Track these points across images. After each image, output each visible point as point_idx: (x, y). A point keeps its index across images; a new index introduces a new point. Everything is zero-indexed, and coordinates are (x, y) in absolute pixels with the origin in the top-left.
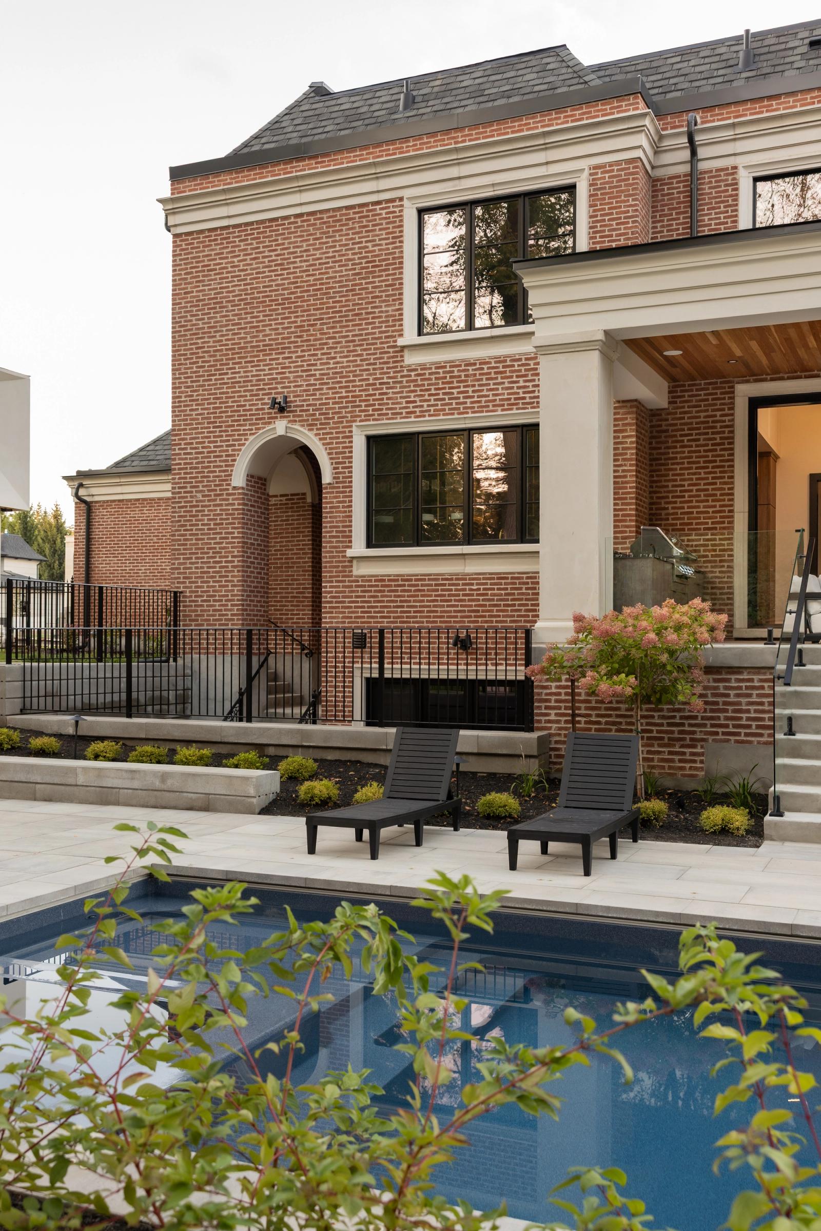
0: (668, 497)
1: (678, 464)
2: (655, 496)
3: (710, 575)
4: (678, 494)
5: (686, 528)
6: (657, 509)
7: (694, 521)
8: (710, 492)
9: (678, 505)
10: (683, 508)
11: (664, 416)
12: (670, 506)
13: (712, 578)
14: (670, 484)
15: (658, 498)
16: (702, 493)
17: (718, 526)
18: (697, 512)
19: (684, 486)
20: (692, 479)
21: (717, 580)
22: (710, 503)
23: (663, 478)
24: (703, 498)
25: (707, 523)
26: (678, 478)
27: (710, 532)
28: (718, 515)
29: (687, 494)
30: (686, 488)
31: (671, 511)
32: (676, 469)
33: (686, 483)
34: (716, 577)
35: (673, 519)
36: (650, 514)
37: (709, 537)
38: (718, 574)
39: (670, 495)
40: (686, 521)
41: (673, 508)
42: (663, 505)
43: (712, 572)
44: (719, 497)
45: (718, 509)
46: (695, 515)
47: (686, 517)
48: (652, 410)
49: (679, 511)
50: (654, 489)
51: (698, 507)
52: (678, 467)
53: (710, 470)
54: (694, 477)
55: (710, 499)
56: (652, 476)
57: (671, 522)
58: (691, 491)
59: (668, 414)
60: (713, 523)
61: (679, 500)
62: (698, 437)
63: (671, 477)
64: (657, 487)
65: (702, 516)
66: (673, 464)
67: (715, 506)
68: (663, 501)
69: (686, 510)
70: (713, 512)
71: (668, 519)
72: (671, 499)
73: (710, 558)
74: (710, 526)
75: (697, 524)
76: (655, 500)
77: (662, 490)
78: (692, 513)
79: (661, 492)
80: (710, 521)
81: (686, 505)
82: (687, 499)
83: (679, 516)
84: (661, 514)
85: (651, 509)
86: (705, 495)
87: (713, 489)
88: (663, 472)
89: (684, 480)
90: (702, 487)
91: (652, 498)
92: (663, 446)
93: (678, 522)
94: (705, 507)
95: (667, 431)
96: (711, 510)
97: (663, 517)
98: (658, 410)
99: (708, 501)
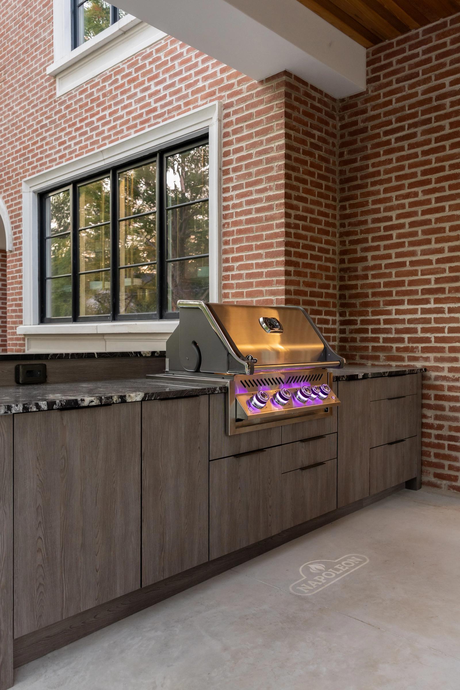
0: (366, 240)
1: (381, 182)
2: (347, 239)
3: (433, 374)
4: (382, 233)
5: (394, 290)
6: (351, 261)
7: (407, 279)
8: (433, 226)
9: (382, 252)
10: (389, 256)
11: (360, 106)
12: (370, 255)
13: (437, 378)
14: (370, 218)
15: (352, 242)
16: (419, 229)
17: (447, 286)
18: (412, 263)
19: (390, 219)
20: (403, 206)
21: (446, 384)
22: (434, 246)
23: (360, 210)
24: (420, 237)
25: (428, 282)
26: (382, 206)
27: (432, 297)
28: (447, 266)
29: (394, 233)
30: (395, 222)
31: (371, 263)
32: (378, 192)
33: (393, 214)
34: (445, 378)
35: (374, 277)
36: (341, 270)
37: (432, 305)
38: (445, 373)
39: (370, 236)
40: (394, 279)
41: (374, 258)
42: (359, 254)
43: (437, 369)
44: (448, 233)
45: (447, 254)
46: (408, 268)
47: (394, 271)
48: (343, 100)
49: (384, 262)
50: (347, 229)
51: (413, 254)
52: (381, 188)
53: (433, 185)
54: (406, 201)
55: (433, 237)
56: (343, 208)
57: (371, 281)
58: (402, 226)
59: (367, 101)
60: (437, 281)
61: (382, 243)
62: (412, 130)
63: (371, 207)
64: (350, 224)
65: (419, 268)
66: (374, 184)
67: (441, 251)
68: (359, 247)
69: (394, 260)
70: (438, 261)
71: (366, 277)
72: (371, 244)
73: (433, 344)
74: (433, 286)
75: (411, 283)
76: (348, 247)
77: (358, 229)
78: (403, 264)
79: (355, 233)
80: (432, 277)
81: (393, 252)
82: (395, 241)
83: (383, 270)
84: (356, 270)
85: (342, 261)
86: (424, 232)
87: (438, 220)
88: (360, 200)
89: (391, 209)
90: (420, 218)
91: (343, 243)
92: (359, 156)
93: (382, 281)
94: (424, 253)
95: (364, 130)
96: (434, 257)
97: (360, 273)
98: (351, 97)
99: (429, 242)
